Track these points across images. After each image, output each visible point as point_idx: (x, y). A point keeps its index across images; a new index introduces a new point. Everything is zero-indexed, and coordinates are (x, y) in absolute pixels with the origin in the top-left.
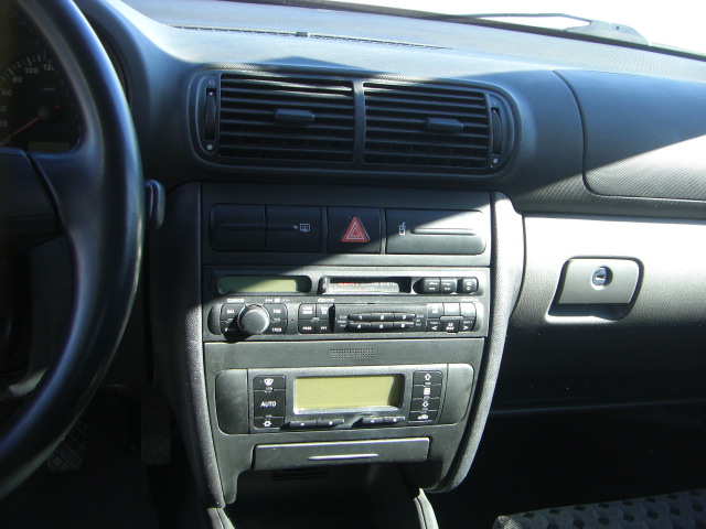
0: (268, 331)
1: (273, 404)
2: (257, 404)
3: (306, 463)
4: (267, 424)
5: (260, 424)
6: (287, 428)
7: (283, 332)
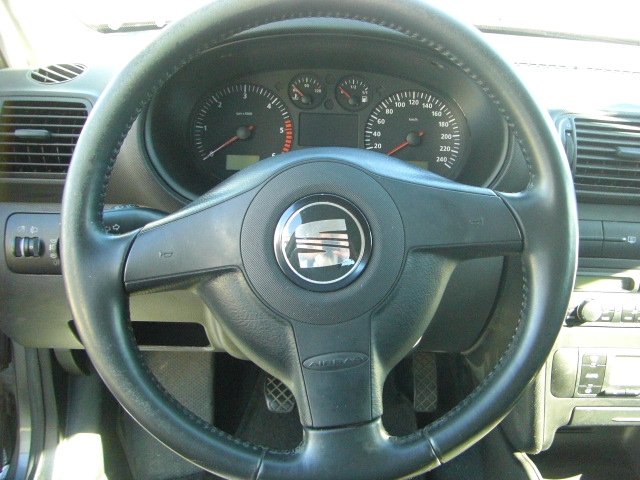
0: (600, 320)
1: (595, 376)
2: (583, 375)
3: (611, 423)
4: (588, 391)
5: (582, 391)
6: (602, 395)
7: (610, 321)
